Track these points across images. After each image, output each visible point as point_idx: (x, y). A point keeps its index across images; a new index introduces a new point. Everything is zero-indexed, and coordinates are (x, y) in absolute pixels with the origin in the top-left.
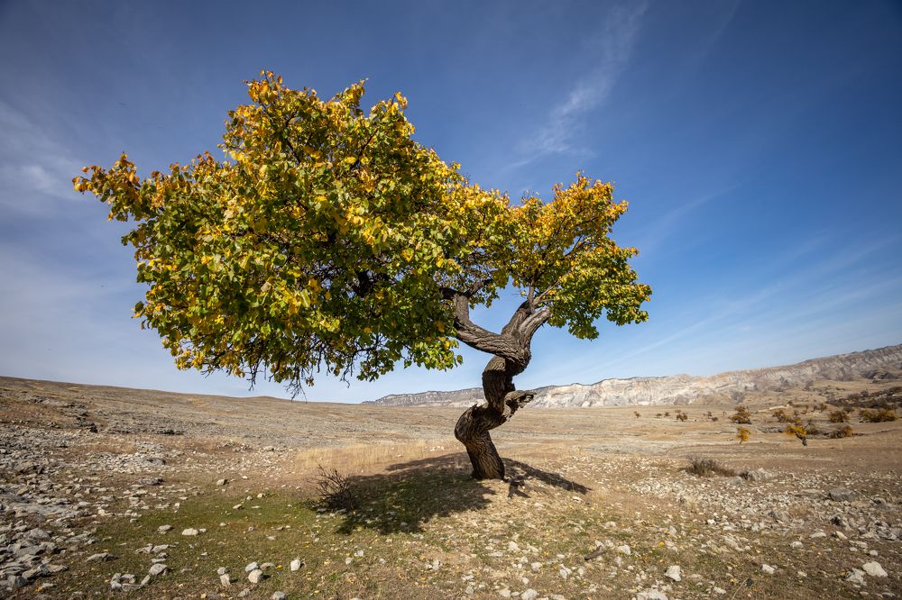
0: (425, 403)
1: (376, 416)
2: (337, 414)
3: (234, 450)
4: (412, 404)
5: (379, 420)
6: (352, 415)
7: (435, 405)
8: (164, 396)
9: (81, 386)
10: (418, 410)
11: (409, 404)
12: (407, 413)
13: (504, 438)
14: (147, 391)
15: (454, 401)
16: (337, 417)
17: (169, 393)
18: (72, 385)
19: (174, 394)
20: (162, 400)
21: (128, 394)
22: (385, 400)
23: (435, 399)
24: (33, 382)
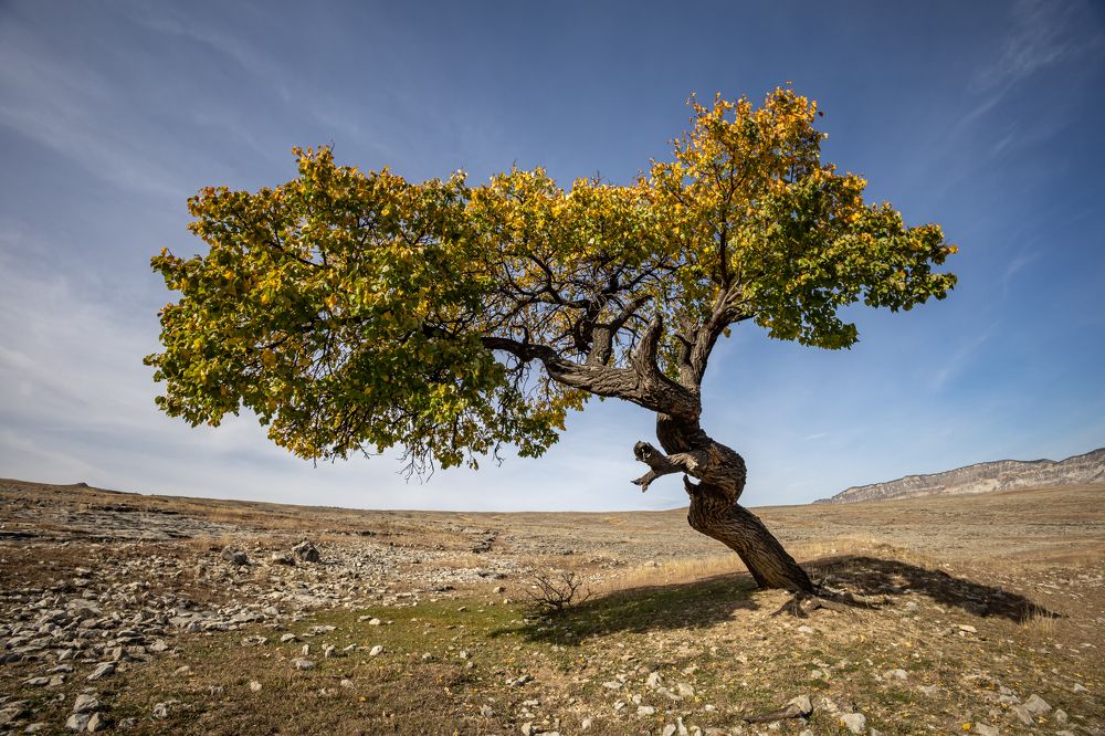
0: (904, 493)
1: (830, 517)
2: (778, 520)
3: (601, 566)
4: (885, 497)
5: (834, 522)
6: (795, 519)
7: (920, 494)
8: (580, 517)
9: (503, 514)
10: (891, 504)
11: (882, 497)
12: (874, 510)
13: (1032, 535)
14: (564, 513)
15: (950, 486)
16: (778, 524)
17: (585, 514)
18: (494, 514)
19: (591, 514)
20: (578, 522)
21: (545, 518)
22: (845, 495)
23: (919, 486)
24: (463, 514)
